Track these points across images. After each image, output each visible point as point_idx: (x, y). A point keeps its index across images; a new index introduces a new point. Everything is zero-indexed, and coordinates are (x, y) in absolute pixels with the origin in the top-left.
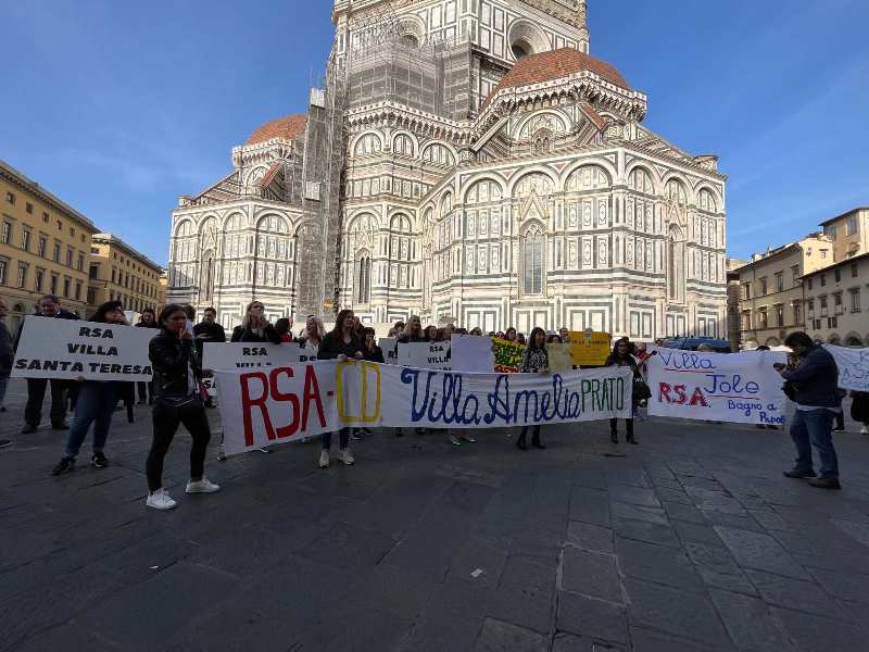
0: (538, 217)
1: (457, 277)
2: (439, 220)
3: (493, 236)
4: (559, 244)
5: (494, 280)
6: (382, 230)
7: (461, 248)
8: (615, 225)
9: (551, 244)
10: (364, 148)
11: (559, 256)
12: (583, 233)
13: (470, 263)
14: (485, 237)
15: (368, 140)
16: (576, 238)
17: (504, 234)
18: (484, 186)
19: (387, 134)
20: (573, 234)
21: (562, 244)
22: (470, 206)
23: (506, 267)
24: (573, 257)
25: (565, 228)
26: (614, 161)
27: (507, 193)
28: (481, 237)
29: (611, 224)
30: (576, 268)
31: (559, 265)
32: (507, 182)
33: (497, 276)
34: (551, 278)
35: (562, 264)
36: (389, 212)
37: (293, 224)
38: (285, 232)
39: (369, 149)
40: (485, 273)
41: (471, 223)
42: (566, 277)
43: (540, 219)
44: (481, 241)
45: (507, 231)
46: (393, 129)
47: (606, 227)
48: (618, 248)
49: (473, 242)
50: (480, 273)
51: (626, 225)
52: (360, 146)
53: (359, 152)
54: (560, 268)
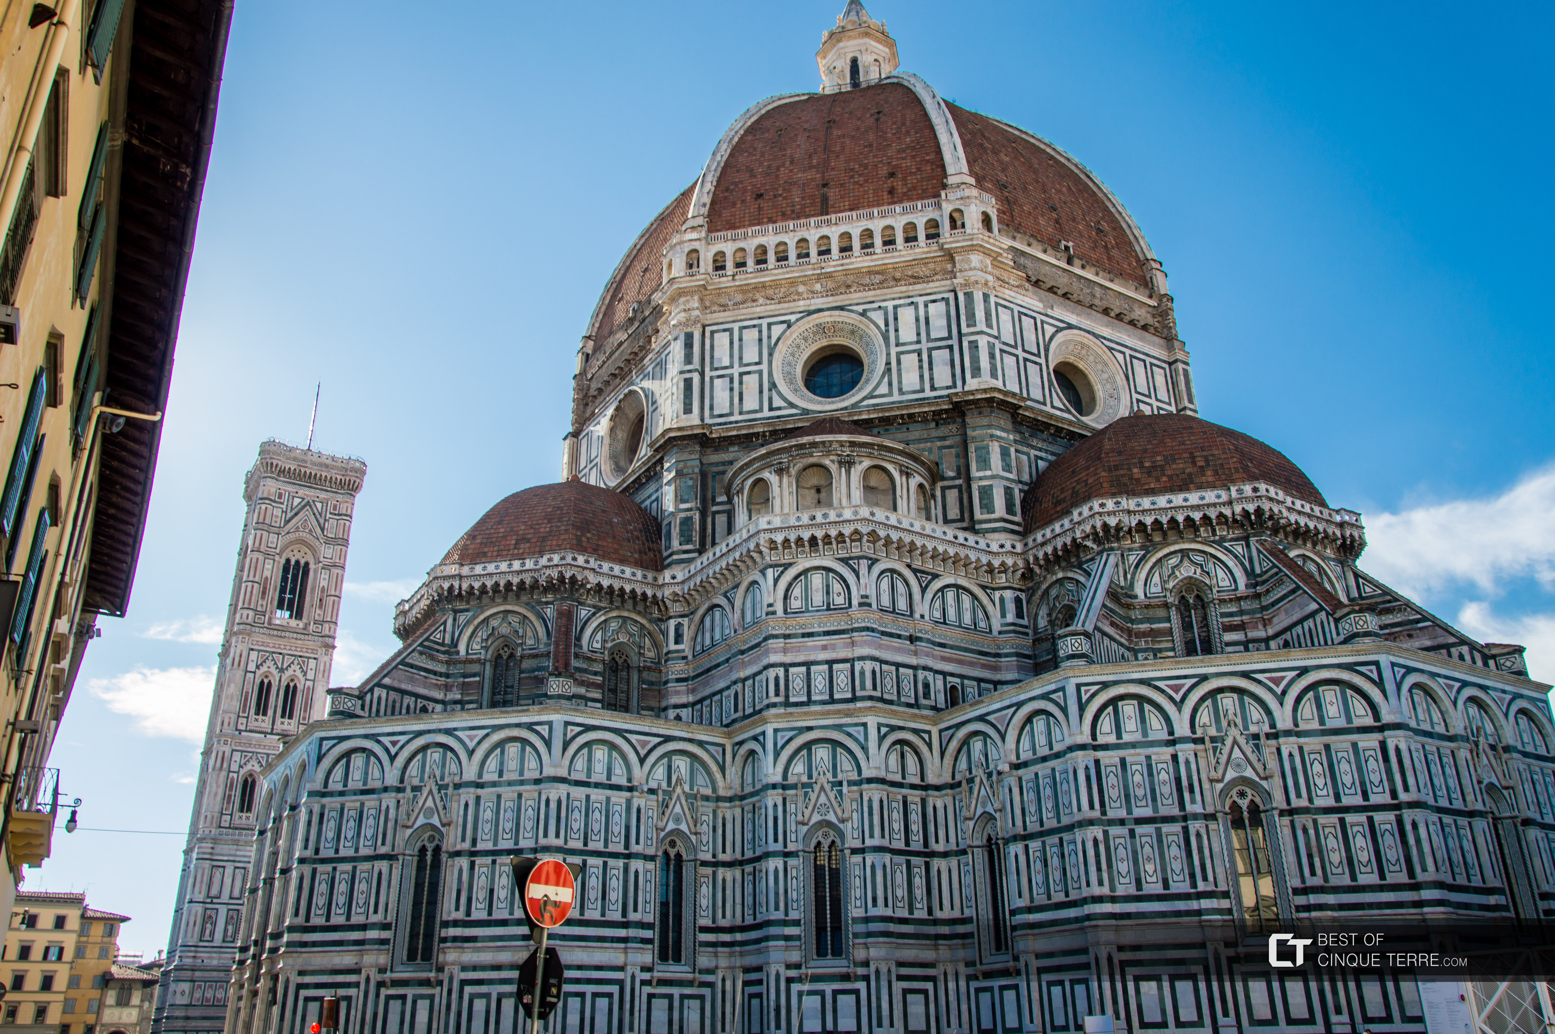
0: (1249, 773)
1: (1099, 899)
2: (1016, 767)
3: (1163, 811)
4: (1305, 830)
5: (1181, 905)
6: (870, 781)
7: (1100, 837)
8: (1403, 797)
9: (1287, 831)
10: (807, 596)
11: (1310, 856)
12: (1347, 809)
13: (1123, 867)
14: (1148, 812)
15: (817, 580)
16: (1334, 818)
17: (1189, 807)
18: (1129, 709)
19: (863, 570)
20: (1327, 811)
21: (1311, 832)
22: (1105, 747)
23: (1205, 878)
24: (1335, 858)
25: (1310, 800)
26: (1375, 676)
27: (1182, 729)
28: (1138, 812)
29: (1394, 794)
30: (1346, 881)
31: (1313, 873)
32: (1179, 705)
33: (1187, 897)
34: (1301, 900)
35: (1319, 871)
36: (881, 738)
37: (642, 761)
38: (623, 782)
39: (818, 598)
40: (1158, 889)
41: (1111, 781)
42: (1330, 899)
43: (1257, 779)
44: (1139, 821)
45: (1193, 801)
46: (874, 561)
47: (1386, 799)
48: (1418, 841)
49: (1122, 822)
50: (1148, 889)
51: (1422, 797)
52: (797, 591)
53: (795, 604)
54: (1318, 881)
